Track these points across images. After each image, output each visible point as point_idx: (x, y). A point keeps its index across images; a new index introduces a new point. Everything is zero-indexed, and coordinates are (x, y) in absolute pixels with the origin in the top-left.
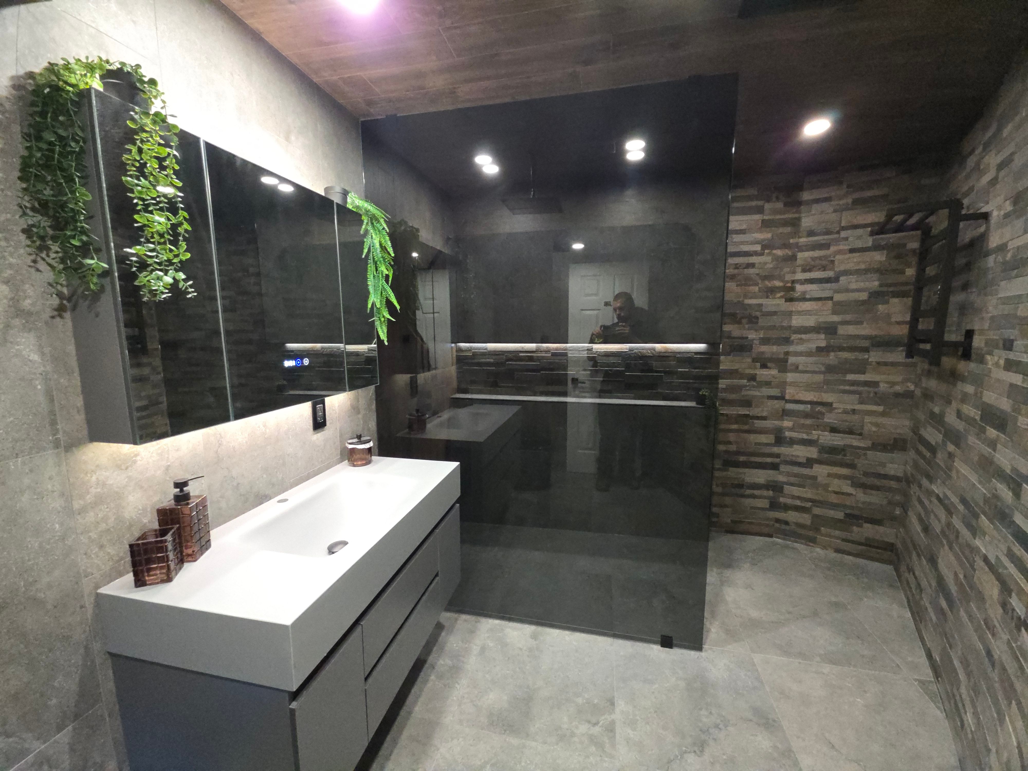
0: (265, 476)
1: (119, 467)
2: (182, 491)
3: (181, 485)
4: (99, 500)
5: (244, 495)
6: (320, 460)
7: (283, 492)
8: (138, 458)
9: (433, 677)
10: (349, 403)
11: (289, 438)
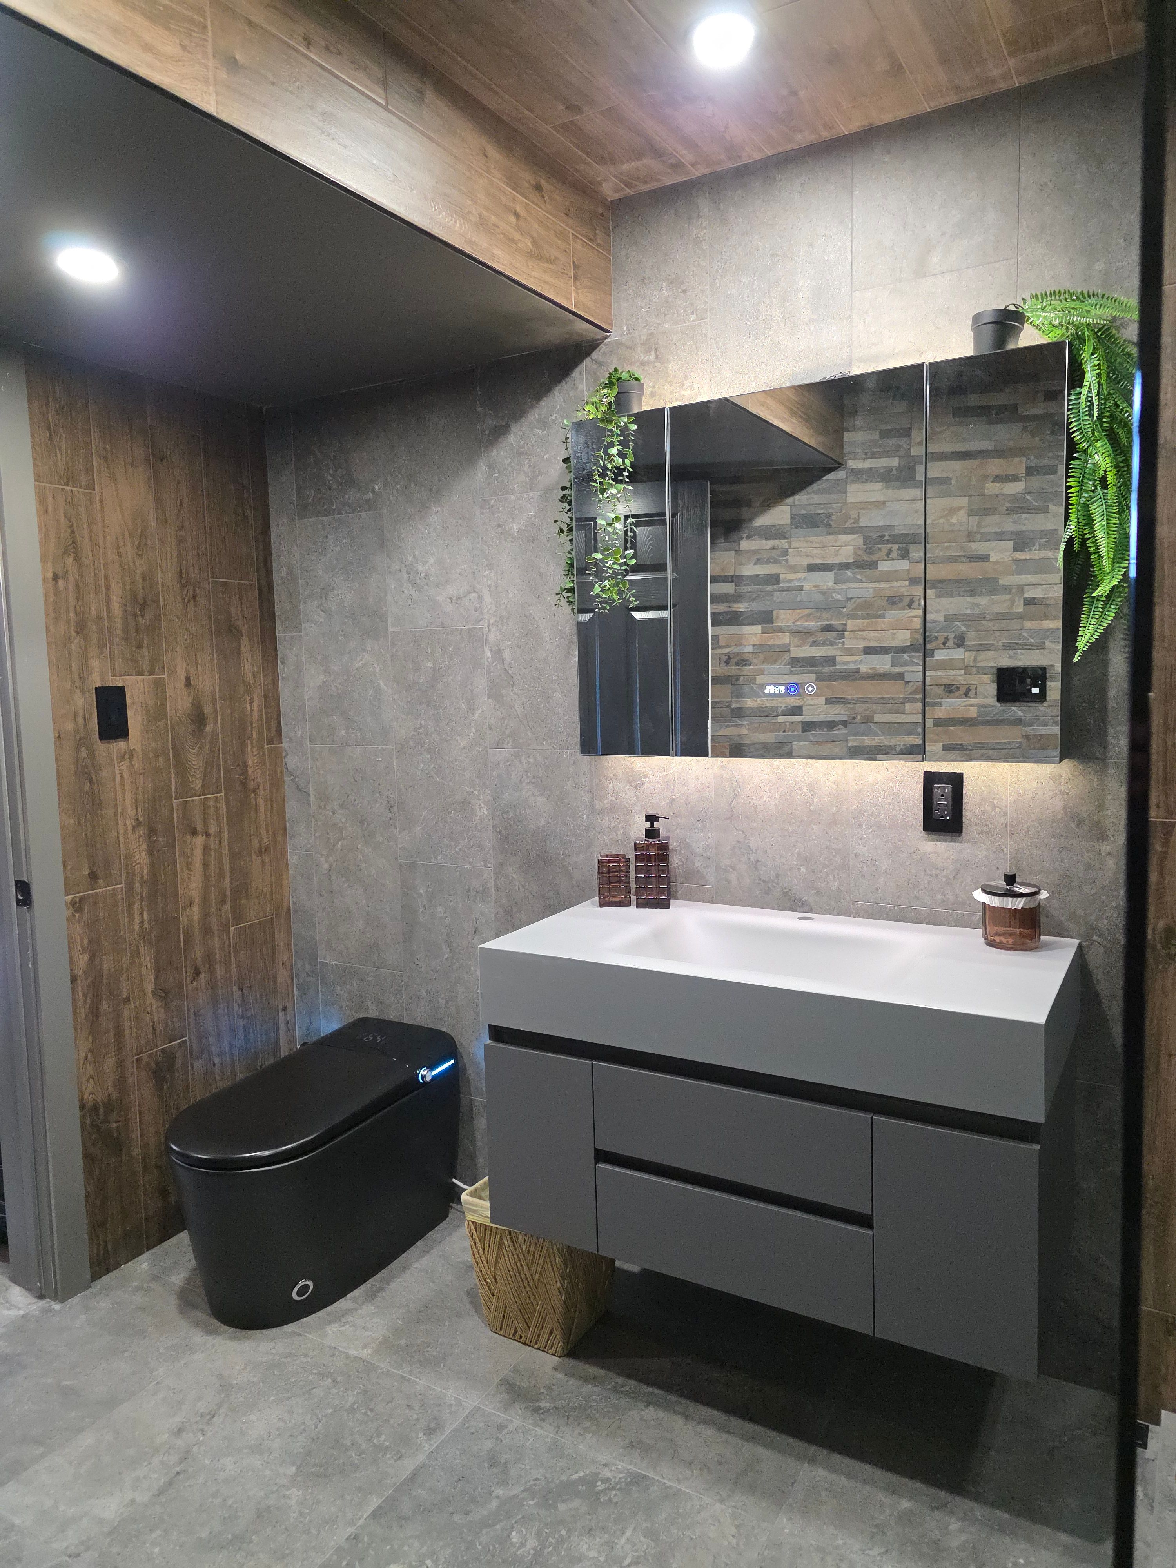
0: (803, 870)
1: (630, 782)
2: (652, 826)
3: (651, 819)
4: (613, 809)
5: (764, 881)
6: (939, 897)
7: (839, 915)
8: (647, 780)
9: (905, 1504)
10: (1058, 803)
11: (860, 825)
